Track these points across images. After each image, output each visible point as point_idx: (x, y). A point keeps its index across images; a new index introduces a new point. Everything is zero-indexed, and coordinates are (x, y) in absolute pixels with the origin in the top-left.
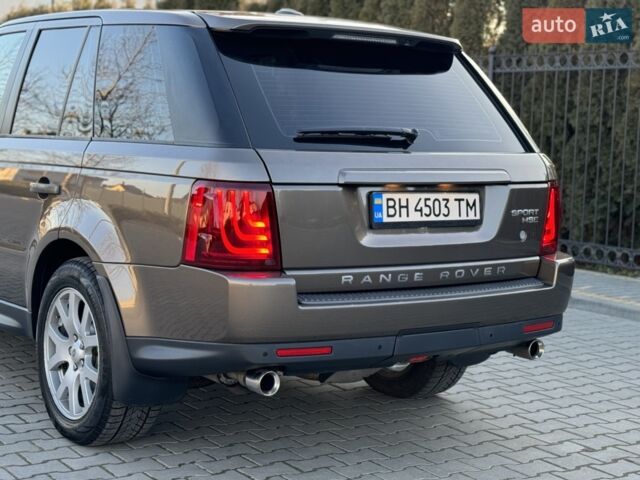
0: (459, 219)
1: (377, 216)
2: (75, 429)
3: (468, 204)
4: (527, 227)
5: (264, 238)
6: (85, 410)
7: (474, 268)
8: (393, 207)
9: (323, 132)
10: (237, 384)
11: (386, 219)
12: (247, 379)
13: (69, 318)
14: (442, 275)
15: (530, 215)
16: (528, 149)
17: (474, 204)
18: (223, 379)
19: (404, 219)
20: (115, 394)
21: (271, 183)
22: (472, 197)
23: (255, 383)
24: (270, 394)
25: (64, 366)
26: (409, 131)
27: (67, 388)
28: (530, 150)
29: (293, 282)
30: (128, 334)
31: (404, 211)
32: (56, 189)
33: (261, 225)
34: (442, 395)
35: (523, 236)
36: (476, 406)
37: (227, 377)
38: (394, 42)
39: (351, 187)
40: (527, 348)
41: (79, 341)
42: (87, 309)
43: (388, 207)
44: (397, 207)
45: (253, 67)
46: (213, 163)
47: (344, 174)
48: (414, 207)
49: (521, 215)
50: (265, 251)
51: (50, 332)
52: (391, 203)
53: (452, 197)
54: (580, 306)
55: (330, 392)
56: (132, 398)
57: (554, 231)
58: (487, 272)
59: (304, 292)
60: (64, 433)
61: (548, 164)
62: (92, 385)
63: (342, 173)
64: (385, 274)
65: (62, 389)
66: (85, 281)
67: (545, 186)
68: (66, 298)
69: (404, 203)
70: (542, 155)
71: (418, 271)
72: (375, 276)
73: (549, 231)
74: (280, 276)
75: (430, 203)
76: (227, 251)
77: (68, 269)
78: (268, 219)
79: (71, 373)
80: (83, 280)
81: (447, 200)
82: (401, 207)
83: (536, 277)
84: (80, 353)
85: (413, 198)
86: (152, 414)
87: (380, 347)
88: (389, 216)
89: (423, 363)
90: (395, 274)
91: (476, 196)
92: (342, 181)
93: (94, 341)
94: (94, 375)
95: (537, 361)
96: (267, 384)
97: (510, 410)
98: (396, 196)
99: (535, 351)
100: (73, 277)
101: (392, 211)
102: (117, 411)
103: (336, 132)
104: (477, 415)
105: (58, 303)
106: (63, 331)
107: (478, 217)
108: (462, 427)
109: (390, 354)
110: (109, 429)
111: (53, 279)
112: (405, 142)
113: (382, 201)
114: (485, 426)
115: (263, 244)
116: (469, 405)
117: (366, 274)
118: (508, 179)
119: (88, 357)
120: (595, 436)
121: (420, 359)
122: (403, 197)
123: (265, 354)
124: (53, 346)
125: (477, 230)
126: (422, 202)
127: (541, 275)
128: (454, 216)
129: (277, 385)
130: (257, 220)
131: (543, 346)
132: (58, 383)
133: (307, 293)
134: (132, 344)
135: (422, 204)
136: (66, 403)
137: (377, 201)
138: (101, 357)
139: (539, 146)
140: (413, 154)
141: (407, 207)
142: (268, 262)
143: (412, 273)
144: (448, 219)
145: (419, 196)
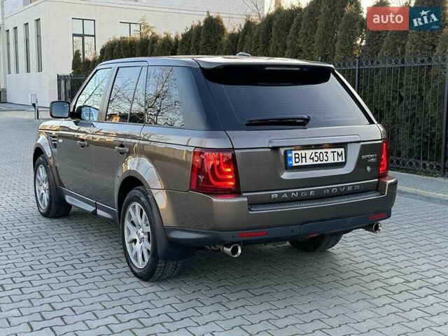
0: (333, 162)
1: (290, 163)
2: (140, 273)
3: (338, 154)
4: (371, 164)
5: (231, 177)
6: (146, 263)
7: (342, 187)
8: (298, 158)
9: (260, 120)
10: (220, 250)
11: (294, 164)
12: (225, 248)
13: (136, 217)
14: (325, 192)
15: (372, 158)
16: (371, 122)
17: (342, 154)
18: (213, 248)
19: (304, 163)
20: (159, 255)
21: (233, 149)
22: (340, 150)
23: (228, 250)
24: (236, 256)
25: (135, 241)
26: (306, 117)
27: (136, 253)
28: (373, 123)
29: (246, 199)
30: (165, 225)
31: (304, 159)
32: (127, 150)
33: (229, 170)
34: (330, 250)
35: (369, 169)
36: (347, 256)
37: (215, 247)
38: (297, 69)
39: (276, 149)
40: (373, 227)
41: (141, 229)
42: (144, 213)
43: (295, 158)
44: (300, 157)
45: (223, 86)
46: (204, 139)
47: (271, 142)
48: (309, 157)
49: (367, 158)
50: (232, 183)
51: (127, 224)
52: (297, 156)
53: (329, 150)
54: (406, 195)
55: (271, 249)
56: (168, 257)
57: (386, 165)
58: (349, 189)
59: (252, 204)
60: (136, 275)
61: (382, 130)
62: (148, 251)
63: (270, 142)
64: (294, 192)
65: (134, 252)
66: (143, 199)
67: (380, 142)
68: (134, 207)
69: (303, 155)
70: (379, 125)
71: (312, 190)
72: (289, 194)
73: (383, 165)
74: (239, 197)
75: (317, 155)
76: (212, 184)
77: (135, 192)
78: (232, 167)
79: (138, 245)
80: (142, 198)
81: (327, 153)
82: (302, 157)
83: (377, 190)
84: (142, 234)
85: (309, 152)
86: (179, 265)
87: (293, 231)
88: (296, 162)
89: (317, 237)
90: (300, 192)
91: (343, 150)
92: (270, 146)
93: (148, 229)
94: (149, 246)
95: (378, 234)
96: (235, 251)
97: (365, 258)
98: (299, 152)
99: (377, 229)
100: (136, 197)
101: (297, 160)
102: (161, 264)
103: (268, 120)
104: (348, 261)
105: (130, 210)
106: (133, 223)
107: (344, 160)
108: (339, 269)
109: (298, 233)
110: (158, 273)
111: (127, 197)
112: (303, 123)
113: (292, 155)
114: (352, 268)
115: (230, 180)
116: (343, 256)
117: (284, 193)
118: (359, 140)
119: (146, 237)
120: (411, 273)
121: (315, 235)
122: (303, 152)
123: (233, 236)
124: (129, 231)
125: (343, 167)
126: (314, 154)
127: (379, 189)
128: (331, 161)
129: (240, 251)
130: (227, 168)
131: (381, 226)
132: (132, 249)
133: (254, 204)
134: (166, 230)
135: (313, 155)
136: (137, 260)
137: (289, 155)
138: (152, 237)
139: (377, 120)
140: (309, 129)
141: (305, 157)
142: (233, 189)
143: (309, 191)
144: (327, 162)
145: (311, 151)
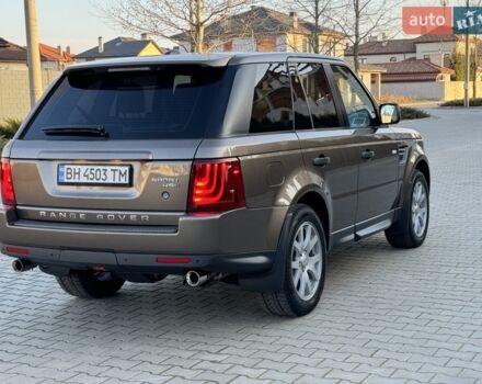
1: (61, 178)
3: (120, 173)
7: (122, 215)
8: (70, 173)
11: (66, 181)
14: (97, 217)
15: (170, 182)
17: (125, 173)
19: (77, 181)
21: (9, 158)
22: (123, 169)
31: (76, 176)
35: (166, 196)
38: (147, 69)
43: (67, 173)
44: (73, 173)
48: (83, 174)
49: (161, 182)
52: (69, 171)
53: (109, 168)
58: (133, 218)
64: (63, 213)
69: (77, 171)
71: (82, 214)
72: (57, 213)
75: (94, 172)
81: (106, 170)
82: (75, 173)
85: (83, 168)
87: (52, 255)
88: (67, 179)
90: (68, 214)
91: (127, 168)
98: (73, 167)
101: (69, 176)
107: (127, 182)
113: (64, 169)
117: (53, 212)
122: (77, 168)
123: (3, 249)
128: (110, 180)
135: (88, 172)
137: (61, 170)
141: (79, 173)
143: (78, 214)
144: (106, 182)
145: (86, 167)
